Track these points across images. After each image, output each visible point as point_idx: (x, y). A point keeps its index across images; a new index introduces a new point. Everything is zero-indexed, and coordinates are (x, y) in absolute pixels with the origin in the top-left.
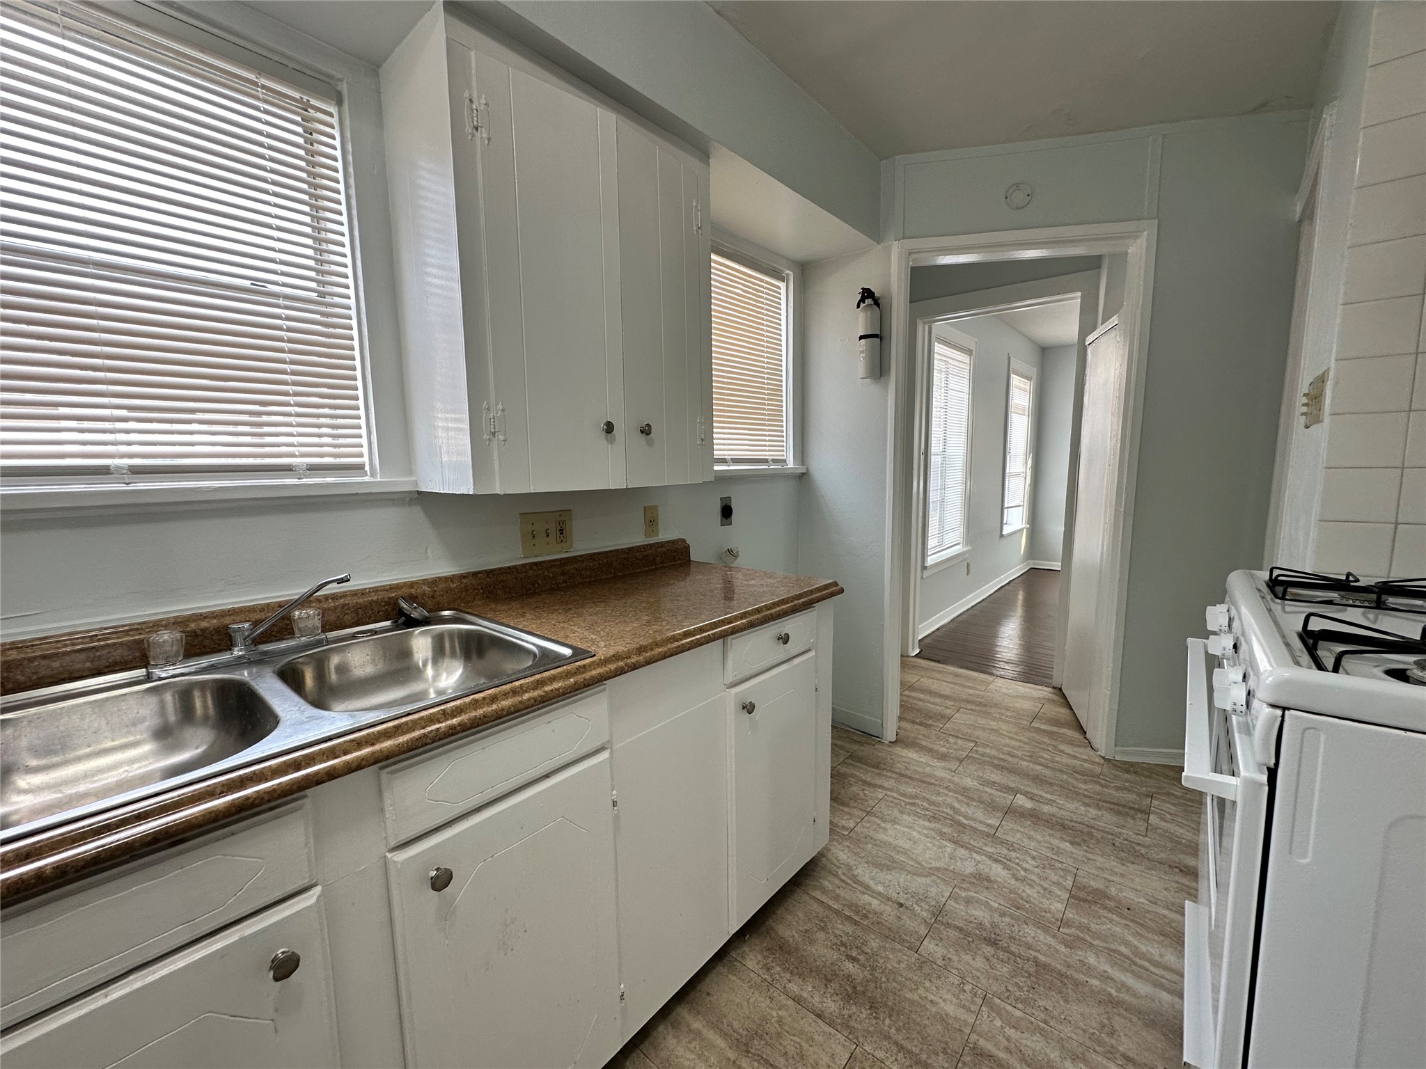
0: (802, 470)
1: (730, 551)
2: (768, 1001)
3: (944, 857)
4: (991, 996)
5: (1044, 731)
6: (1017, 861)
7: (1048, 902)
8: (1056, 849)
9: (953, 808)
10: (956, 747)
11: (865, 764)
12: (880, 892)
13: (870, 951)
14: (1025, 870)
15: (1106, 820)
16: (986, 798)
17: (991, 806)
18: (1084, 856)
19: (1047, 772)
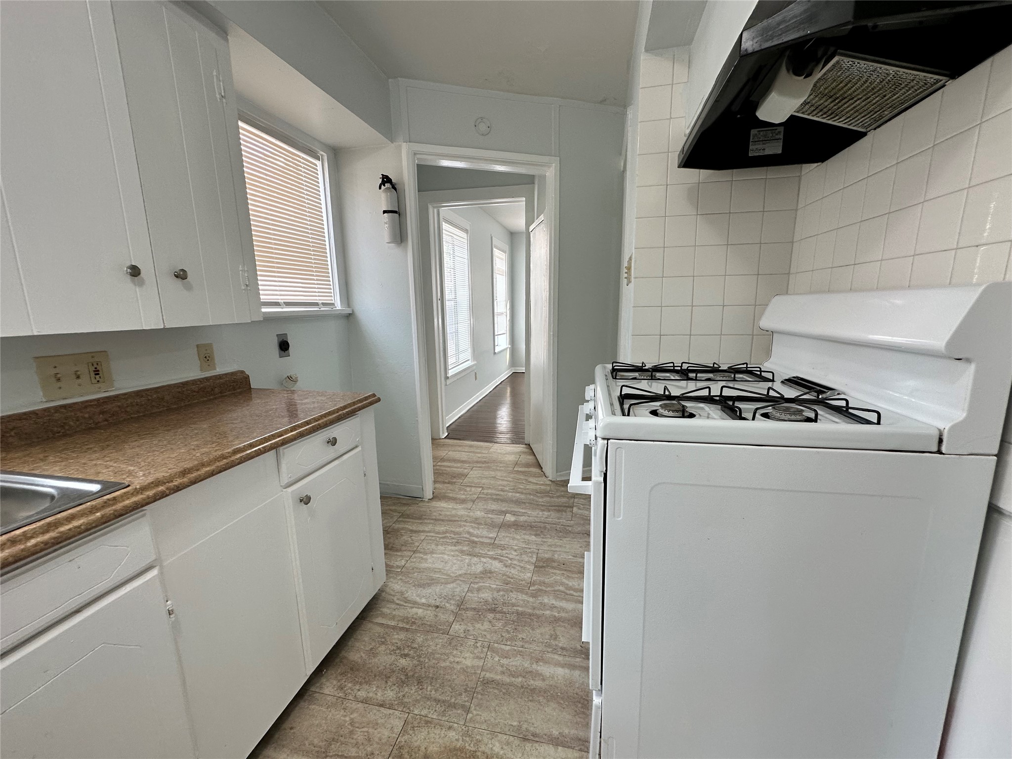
0: (349, 311)
1: (290, 378)
2: (342, 712)
3: (464, 566)
4: (492, 644)
5: (521, 472)
6: (507, 555)
7: (523, 574)
8: (527, 541)
9: (469, 533)
10: (471, 493)
11: (412, 519)
12: (423, 603)
13: (417, 646)
14: (511, 559)
15: (551, 516)
16: (489, 521)
17: (492, 525)
18: (542, 541)
19: (523, 496)
